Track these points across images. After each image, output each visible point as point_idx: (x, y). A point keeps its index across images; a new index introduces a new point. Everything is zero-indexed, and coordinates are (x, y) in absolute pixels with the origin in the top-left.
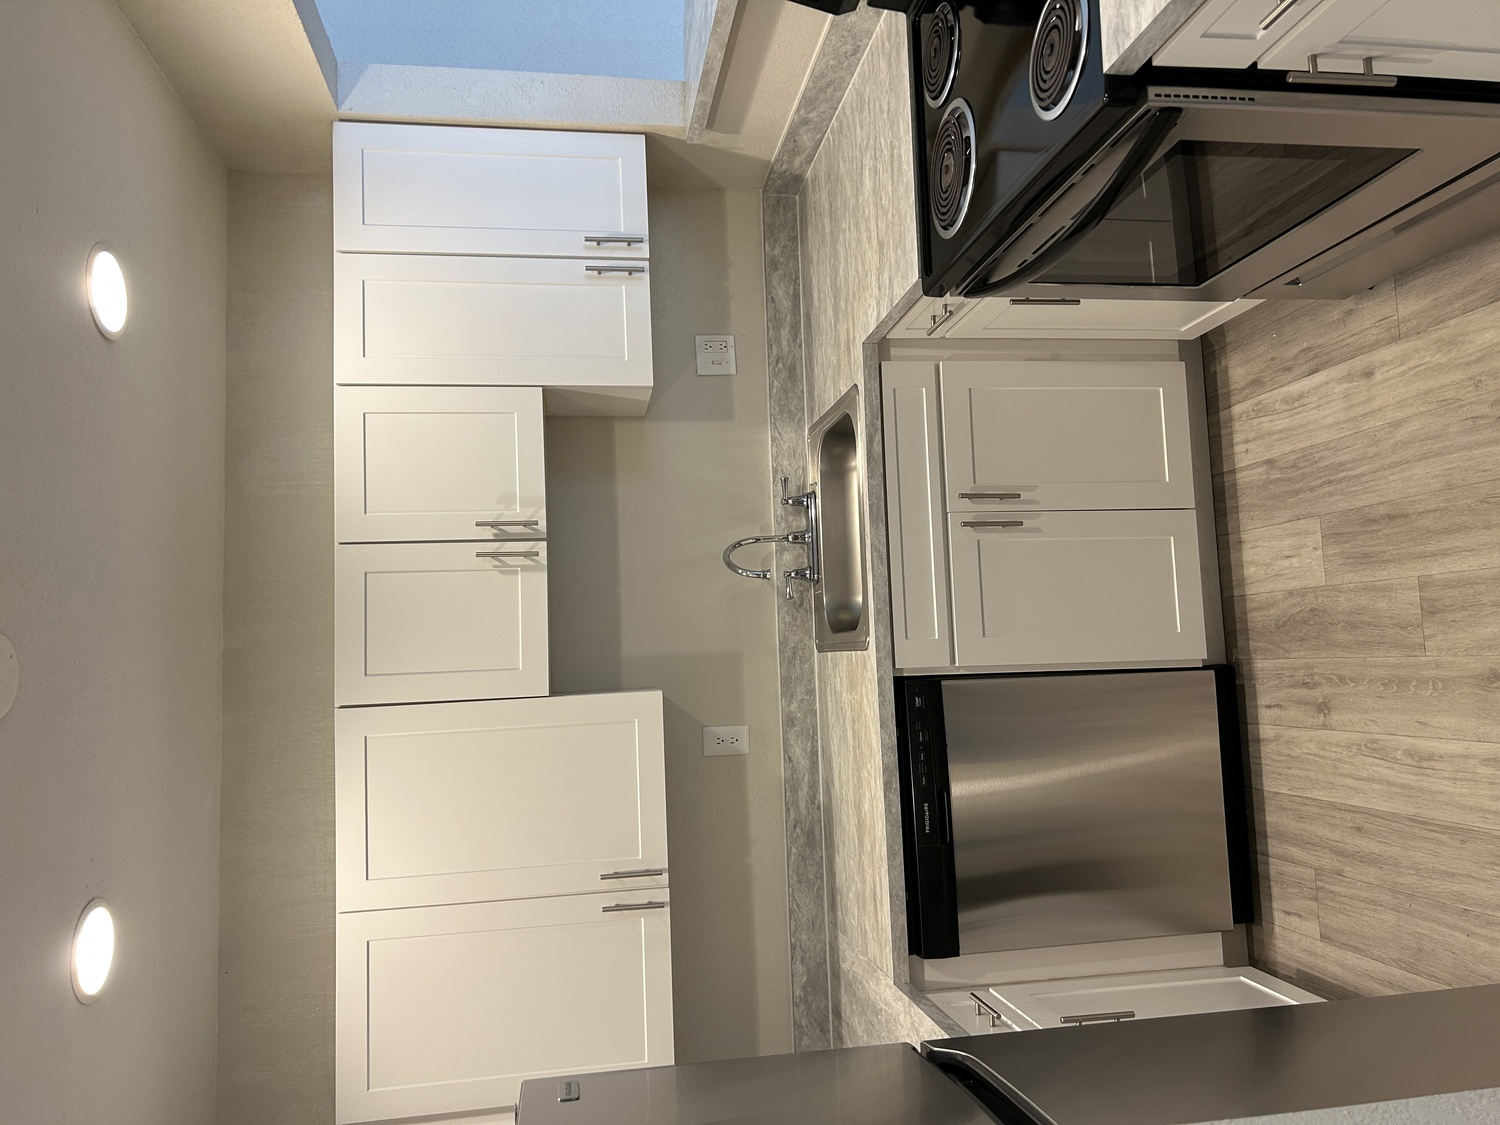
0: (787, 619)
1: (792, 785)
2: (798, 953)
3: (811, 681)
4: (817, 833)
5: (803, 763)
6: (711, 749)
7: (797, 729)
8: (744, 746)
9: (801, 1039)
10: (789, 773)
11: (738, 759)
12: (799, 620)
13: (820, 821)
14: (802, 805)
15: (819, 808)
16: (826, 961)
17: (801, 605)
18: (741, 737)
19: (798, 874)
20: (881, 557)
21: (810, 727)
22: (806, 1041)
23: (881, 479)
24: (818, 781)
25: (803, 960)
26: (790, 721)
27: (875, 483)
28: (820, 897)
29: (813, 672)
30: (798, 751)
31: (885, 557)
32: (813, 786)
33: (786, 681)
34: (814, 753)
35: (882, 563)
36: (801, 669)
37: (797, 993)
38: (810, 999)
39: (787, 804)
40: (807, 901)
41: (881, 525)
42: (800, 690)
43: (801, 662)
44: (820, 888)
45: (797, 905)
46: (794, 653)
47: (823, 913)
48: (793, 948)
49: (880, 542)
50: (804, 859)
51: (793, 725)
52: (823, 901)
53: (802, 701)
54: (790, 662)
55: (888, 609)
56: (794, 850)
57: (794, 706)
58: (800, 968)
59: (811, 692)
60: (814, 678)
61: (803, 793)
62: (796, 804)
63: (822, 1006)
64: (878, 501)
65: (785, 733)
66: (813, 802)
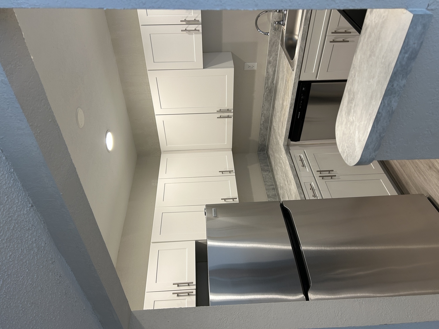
0: (273, 33)
1: (267, 78)
2: (263, 115)
3: (277, 52)
4: (272, 90)
5: (271, 73)
6: (246, 68)
7: (271, 64)
8: (255, 68)
9: (261, 131)
10: (267, 75)
11: (253, 72)
12: (276, 34)
13: (273, 87)
14: (269, 83)
15: (274, 84)
16: (269, 116)
17: (278, 29)
18: (255, 66)
19: (266, 99)
20: (302, 50)
21: (275, 64)
22: (262, 131)
23: (308, 26)
24: (275, 78)
25: (264, 116)
26: (269, 62)
27: (306, 27)
28: (271, 104)
29: (278, 49)
30: (271, 71)
31: (303, 50)
32: (273, 79)
33: (270, 52)
34: (275, 71)
35: (302, 52)
36: (275, 48)
37: (262, 123)
38: (264, 124)
39: (265, 83)
40: (267, 104)
41: (304, 40)
42: (273, 54)
43: (275, 46)
44: (271, 102)
45: (264, 105)
46: (273, 44)
47: (271, 107)
48: (262, 114)
49: (303, 45)
50: (268, 96)
51: (270, 63)
52: (271, 105)
53: (274, 57)
54: (272, 46)
55: (301, 65)
56: (265, 94)
57: (271, 58)
58: (263, 118)
59: (277, 55)
60: (278, 51)
61: (270, 81)
62: (268, 83)
63: (267, 125)
64: (305, 33)
65: (267, 65)
66: (272, 83)
